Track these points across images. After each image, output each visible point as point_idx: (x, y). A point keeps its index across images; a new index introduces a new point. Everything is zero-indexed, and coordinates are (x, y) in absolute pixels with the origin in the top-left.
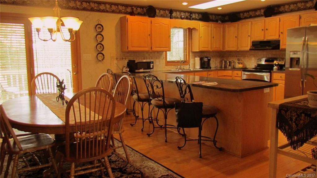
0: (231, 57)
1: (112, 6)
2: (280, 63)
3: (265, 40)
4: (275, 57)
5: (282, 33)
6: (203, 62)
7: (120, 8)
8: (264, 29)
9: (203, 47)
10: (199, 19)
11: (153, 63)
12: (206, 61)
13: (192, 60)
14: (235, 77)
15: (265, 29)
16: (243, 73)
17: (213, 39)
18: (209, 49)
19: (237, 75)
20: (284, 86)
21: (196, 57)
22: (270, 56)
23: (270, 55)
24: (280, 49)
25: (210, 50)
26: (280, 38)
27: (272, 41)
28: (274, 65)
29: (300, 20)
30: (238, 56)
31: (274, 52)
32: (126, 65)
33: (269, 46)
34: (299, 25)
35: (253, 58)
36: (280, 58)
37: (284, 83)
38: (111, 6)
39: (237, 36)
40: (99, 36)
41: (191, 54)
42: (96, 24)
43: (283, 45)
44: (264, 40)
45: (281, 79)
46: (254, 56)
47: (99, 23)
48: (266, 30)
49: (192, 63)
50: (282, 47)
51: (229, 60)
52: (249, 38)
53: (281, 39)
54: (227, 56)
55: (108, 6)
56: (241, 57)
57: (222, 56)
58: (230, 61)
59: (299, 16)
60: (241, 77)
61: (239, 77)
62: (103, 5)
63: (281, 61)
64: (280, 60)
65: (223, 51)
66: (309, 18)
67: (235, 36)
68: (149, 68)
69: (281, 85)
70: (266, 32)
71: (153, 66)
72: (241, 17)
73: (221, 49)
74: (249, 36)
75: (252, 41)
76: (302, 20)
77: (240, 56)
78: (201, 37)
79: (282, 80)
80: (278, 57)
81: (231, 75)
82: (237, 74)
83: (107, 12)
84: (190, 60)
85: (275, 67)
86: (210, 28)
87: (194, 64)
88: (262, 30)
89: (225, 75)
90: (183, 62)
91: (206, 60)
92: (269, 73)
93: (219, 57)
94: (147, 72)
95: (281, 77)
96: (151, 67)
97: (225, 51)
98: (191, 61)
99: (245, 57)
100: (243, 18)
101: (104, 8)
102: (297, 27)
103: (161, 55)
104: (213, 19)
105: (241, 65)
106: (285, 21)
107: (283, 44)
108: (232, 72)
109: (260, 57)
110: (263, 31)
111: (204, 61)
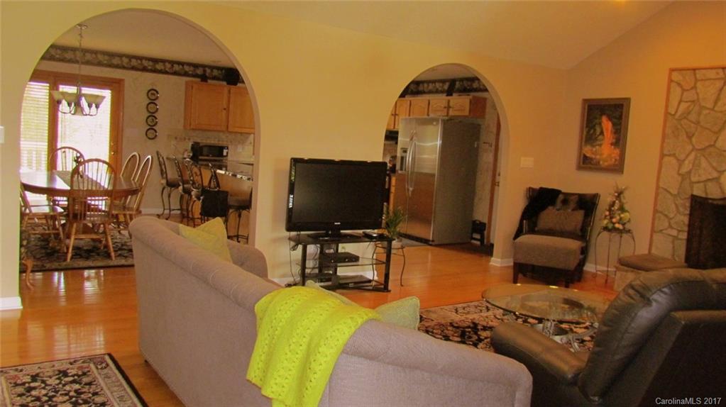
1: (175, 65)
7: (187, 68)
11: (228, 149)
32: (190, 148)
34: (409, 115)
38: (172, 65)
40: (152, 105)
42: (149, 89)
47: (154, 88)
55: (168, 65)
62: (161, 64)
68: (221, 155)
71: (227, 153)
83: (166, 73)
94: (216, 161)
96: (225, 154)
101: (163, 68)
103: (247, 138)
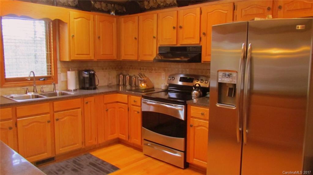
0: (132, 68)
2: (202, 85)
3: (179, 45)
4: (195, 73)
5: (204, 34)
6: (82, 78)
8: (177, 28)
9: (77, 54)
10: (74, 5)
12: (87, 77)
13: (62, 74)
14: (132, 106)
15: (179, 26)
16: (142, 101)
17: (97, 39)
18: (91, 57)
19: (134, 103)
20: (208, 130)
21: (69, 70)
22: (188, 72)
23: (188, 70)
24: (202, 62)
25: (93, 58)
26: (201, 42)
27: (189, 47)
28: (194, 88)
29: (235, 11)
30: (142, 68)
31: (194, 65)
33: (186, 56)
35: (163, 74)
36: (203, 76)
37: (207, 126)
39: (137, 37)
41: (59, 65)
43: (206, 56)
44: (177, 44)
45: (202, 117)
46: (165, 70)
48: (179, 28)
49: (62, 80)
50: (204, 58)
51: (130, 74)
52: (155, 40)
53: (203, 44)
54: (127, 68)
56: (146, 70)
57: (120, 67)
58: (132, 75)
59: (232, 4)
60: (141, 106)
61: (138, 106)
63: (205, 82)
64: (202, 80)
65: (118, 60)
66: (249, 8)
67: (134, 37)
69: (203, 128)
70: (180, 31)
72: (146, 7)
73: (115, 57)
74: (154, 37)
75: (158, 46)
76: (237, 12)
77: (145, 68)
78: (73, 36)
79: (205, 120)
80: (200, 74)
81: (127, 102)
82: (135, 101)
84: (58, 75)
85: (195, 92)
86: (91, 22)
87: (66, 82)
88: (174, 28)
89: (118, 101)
90: (44, 80)
91: (86, 75)
92: (183, 106)
93: (115, 68)
95: (202, 114)
97: (121, 60)
98: (61, 77)
99: (152, 70)
100: (149, 8)
102: (230, 22)
104: (103, 8)
105: (143, 85)
106: (209, 14)
107: (206, 53)
108: (128, 96)
109: (174, 73)
110: (175, 31)
111: (84, 77)
